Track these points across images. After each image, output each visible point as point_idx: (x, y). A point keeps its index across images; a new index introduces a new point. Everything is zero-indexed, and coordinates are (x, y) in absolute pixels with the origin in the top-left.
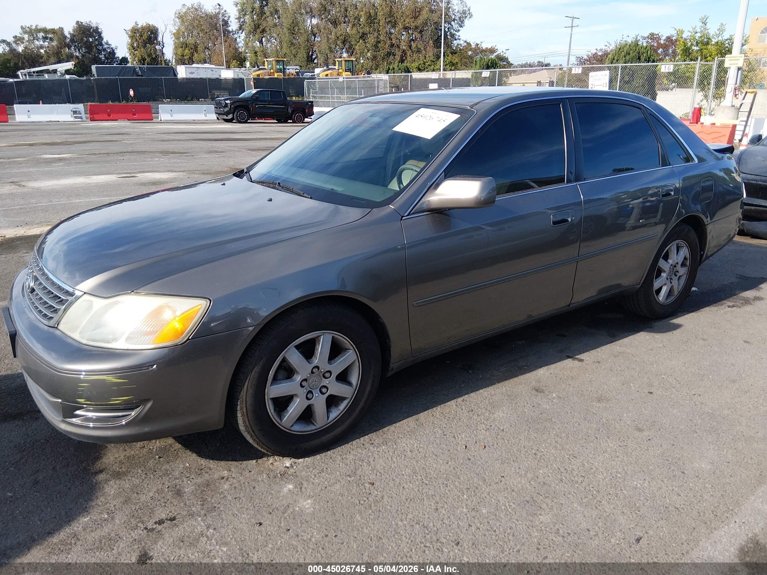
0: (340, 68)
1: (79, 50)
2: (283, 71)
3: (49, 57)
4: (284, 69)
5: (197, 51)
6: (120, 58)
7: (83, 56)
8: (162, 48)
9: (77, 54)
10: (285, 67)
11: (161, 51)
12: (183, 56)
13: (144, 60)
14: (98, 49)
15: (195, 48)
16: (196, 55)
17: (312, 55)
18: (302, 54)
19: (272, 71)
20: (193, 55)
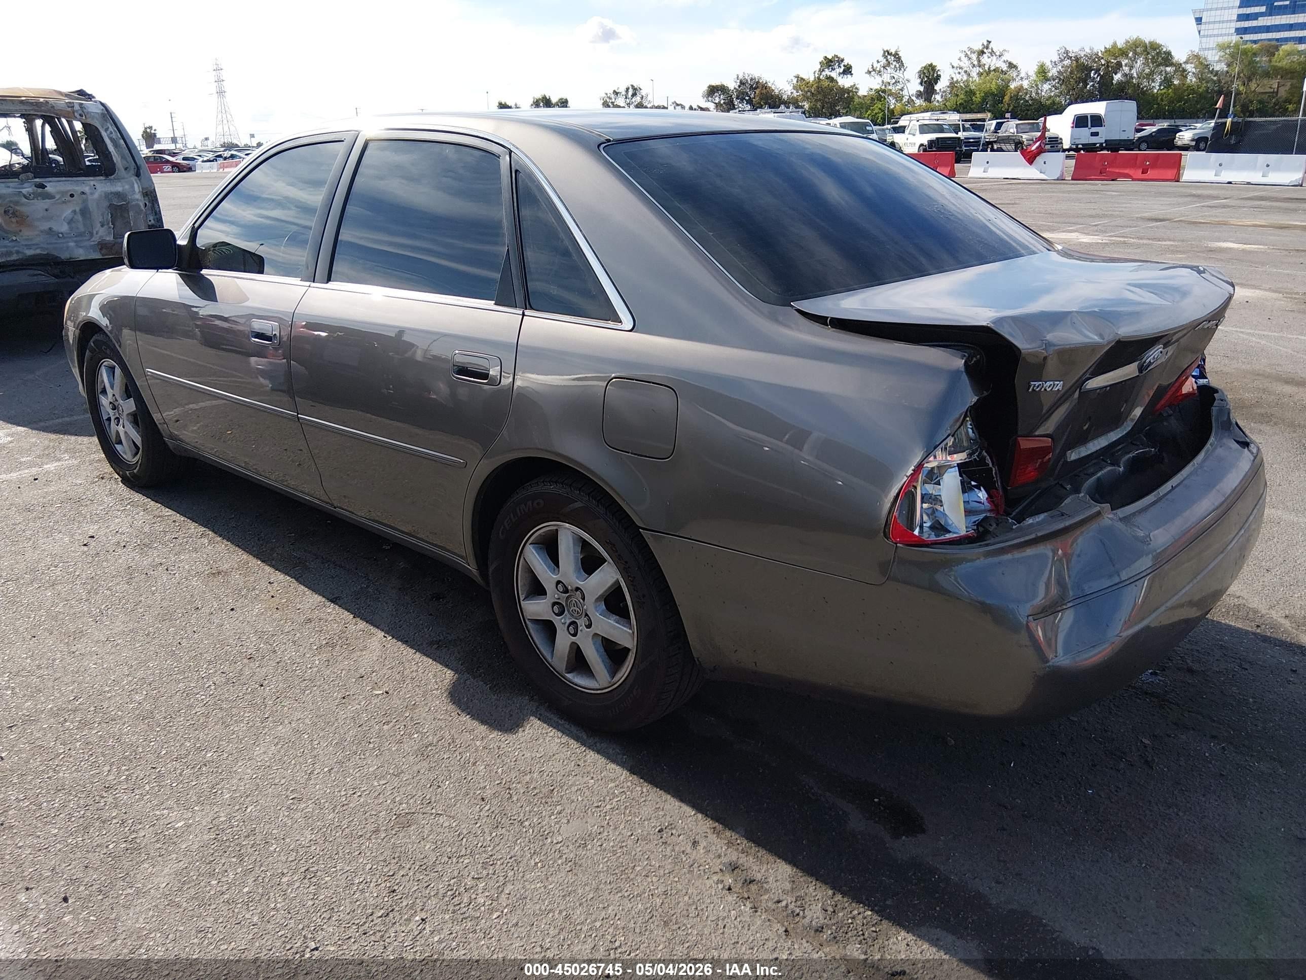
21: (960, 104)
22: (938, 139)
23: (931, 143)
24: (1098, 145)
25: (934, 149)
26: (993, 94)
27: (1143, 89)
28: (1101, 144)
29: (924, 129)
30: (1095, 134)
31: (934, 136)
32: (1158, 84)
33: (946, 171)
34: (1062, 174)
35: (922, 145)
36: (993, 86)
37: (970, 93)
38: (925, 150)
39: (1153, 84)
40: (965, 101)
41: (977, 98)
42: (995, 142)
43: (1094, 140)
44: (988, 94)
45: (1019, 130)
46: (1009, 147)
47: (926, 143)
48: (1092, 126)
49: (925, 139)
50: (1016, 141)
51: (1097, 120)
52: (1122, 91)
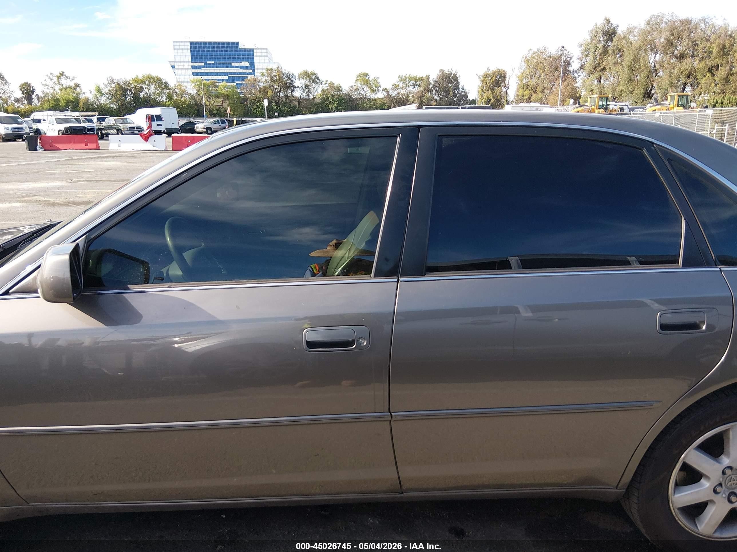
0: (672, 103)
1: (438, 94)
2: (605, 108)
3: (414, 100)
4: (607, 105)
5: (535, 92)
6: (471, 100)
7: (441, 98)
8: (507, 90)
9: (437, 98)
10: (608, 103)
11: (506, 93)
12: (523, 96)
13: (490, 100)
14: (454, 93)
15: (535, 90)
16: (534, 95)
17: (651, 90)
18: (639, 91)
19: (593, 107)
20: (531, 95)
21: (52, 106)
22: (70, 127)
23: (66, 129)
24: (162, 131)
25: (69, 133)
26: (71, 102)
27: (157, 101)
28: (164, 131)
29: (59, 121)
30: (159, 125)
31: (68, 125)
32: (165, 99)
33: (94, 145)
34: (166, 148)
35: (60, 131)
36: (71, 97)
37: (57, 100)
38: (63, 134)
39: (162, 99)
40: (55, 105)
41: (62, 103)
42: (103, 129)
43: (159, 128)
44: (68, 101)
45: (117, 123)
46: (113, 132)
47: (63, 129)
48: (157, 121)
49: (63, 126)
50: (117, 128)
51: (159, 118)
52: (147, 101)
